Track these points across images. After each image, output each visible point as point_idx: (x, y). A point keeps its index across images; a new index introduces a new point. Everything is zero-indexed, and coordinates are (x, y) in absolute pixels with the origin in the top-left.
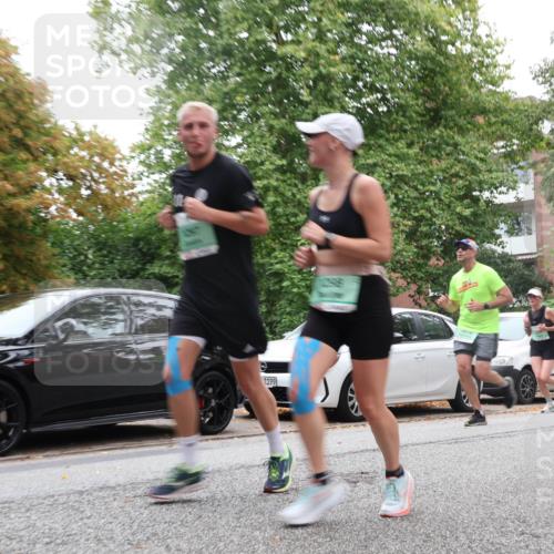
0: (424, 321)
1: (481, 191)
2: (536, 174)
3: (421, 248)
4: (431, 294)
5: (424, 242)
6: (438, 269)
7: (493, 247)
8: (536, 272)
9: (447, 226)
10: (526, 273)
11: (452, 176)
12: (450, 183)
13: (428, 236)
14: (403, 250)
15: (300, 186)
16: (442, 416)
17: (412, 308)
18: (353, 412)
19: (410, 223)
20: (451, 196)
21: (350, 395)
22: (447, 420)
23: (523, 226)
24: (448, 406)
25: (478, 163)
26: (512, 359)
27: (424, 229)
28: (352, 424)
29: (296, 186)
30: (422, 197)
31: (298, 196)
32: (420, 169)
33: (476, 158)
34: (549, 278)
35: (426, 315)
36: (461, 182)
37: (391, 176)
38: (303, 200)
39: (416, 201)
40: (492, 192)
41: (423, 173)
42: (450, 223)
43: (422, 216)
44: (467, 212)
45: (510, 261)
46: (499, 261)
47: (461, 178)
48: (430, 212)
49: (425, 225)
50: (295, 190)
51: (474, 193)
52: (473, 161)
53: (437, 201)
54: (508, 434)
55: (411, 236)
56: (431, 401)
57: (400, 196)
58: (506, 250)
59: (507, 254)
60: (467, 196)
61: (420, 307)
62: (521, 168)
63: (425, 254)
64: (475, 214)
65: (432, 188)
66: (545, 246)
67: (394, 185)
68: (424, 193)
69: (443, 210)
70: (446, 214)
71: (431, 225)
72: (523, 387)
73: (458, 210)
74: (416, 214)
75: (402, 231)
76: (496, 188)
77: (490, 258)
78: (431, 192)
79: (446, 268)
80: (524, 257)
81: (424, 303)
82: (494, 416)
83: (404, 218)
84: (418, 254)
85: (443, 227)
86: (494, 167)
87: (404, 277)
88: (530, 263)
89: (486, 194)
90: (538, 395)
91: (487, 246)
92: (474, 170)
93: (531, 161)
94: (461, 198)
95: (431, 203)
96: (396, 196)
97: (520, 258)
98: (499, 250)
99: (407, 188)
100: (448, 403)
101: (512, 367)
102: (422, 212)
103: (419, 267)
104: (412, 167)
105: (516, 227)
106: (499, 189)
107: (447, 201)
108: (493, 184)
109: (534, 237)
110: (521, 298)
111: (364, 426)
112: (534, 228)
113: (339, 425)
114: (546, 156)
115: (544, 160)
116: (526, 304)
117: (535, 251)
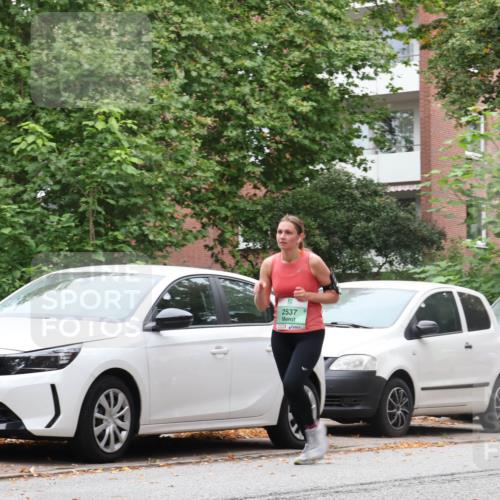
0: (229, 291)
1: (331, 73)
2: (423, 48)
3: (227, 165)
4: (242, 246)
5: (233, 156)
6: (255, 203)
7: (348, 168)
8: (419, 213)
9: (272, 129)
10: (402, 214)
11: (283, 43)
12: (280, 56)
13: (239, 145)
14: (198, 167)
15: (19, 47)
16: (254, 453)
17: (210, 268)
18: (102, 445)
19: (209, 121)
20: (279, 78)
21: (97, 415)
22: (264, 462)
23: (399, 136)
24: (264, 437)
25: (326, 22)
26: (374, 359)
27: (232, 133)
28: (101, 467)
29: (12, 47)
30: (232, 78)
31: (16, 65)
32: (230, 29)
33: (325, 14)
34: (440, 225)
35: (232, 280)
36: (297, 53)
37: (179, 38)
38: (24, 72)
39: (221, 85)
40: (349, 76)
41: (234, 36)
42: (277, 124)
43: (230, 111)
44: (306, 107)
45: (376, 193)
46: (357, 193)
47: (299, 47)
48: (245, 104)
49: (235, 127)
50: (10, 55)
51: (320, 76)
52: (318, 19)
53: (255, 85)
54: (365, 487)
55: (211, 143)
56: (236, 429)
57: (194, 74)
58: (371, 175)
59: (372, 181)
60: (307, 79)
61: (224, 267)
62: (398, 36)
63: (234, 176)
64: (319, 111)
65: (248, 63)
66: (434, 172)
67: (183, 54)
68: (235, 71)
69: (266, 102)
70: (271, 109)
71: (244, 127)
72: (392, 407)
73: (291, 102)
74: (220, 107)
75: (197, 136)
76: (356, 68)
77: (343, 187)
78: (248, 71)
79: (268, 201)
80: (406, 188)
81: (229, 261)
82: (341, 456)
83: (200, 111)
84: (222, 175)
85: (266, 131)
86: (354, 31)
87: (197, 215)
88: (407, 199)
89: (340, 79)
90: (416, 422)
91: (339, 165)
92: (319, 34)
93: (415, 26)
94: (295, 83)
95: (246, 89)
96: (187, 73)
97: (393, 189)
98: (357, 173)
99: (204, 60)
100: (265, 432)
101: (374, 372)
102: (230, 103)
103: (223, 197)
104: (215, 23)
105: (389, 137)
106: (361, 71)
107: (272, 86)
108: (350, 60)
109: (416, 154)
110: (393, 256)
111: (120, 469)
112: (417, 139)
113: (76, 469)
114: (443, 16)
115: (438, 24)
116: (400, 268)
117: (418, 178)
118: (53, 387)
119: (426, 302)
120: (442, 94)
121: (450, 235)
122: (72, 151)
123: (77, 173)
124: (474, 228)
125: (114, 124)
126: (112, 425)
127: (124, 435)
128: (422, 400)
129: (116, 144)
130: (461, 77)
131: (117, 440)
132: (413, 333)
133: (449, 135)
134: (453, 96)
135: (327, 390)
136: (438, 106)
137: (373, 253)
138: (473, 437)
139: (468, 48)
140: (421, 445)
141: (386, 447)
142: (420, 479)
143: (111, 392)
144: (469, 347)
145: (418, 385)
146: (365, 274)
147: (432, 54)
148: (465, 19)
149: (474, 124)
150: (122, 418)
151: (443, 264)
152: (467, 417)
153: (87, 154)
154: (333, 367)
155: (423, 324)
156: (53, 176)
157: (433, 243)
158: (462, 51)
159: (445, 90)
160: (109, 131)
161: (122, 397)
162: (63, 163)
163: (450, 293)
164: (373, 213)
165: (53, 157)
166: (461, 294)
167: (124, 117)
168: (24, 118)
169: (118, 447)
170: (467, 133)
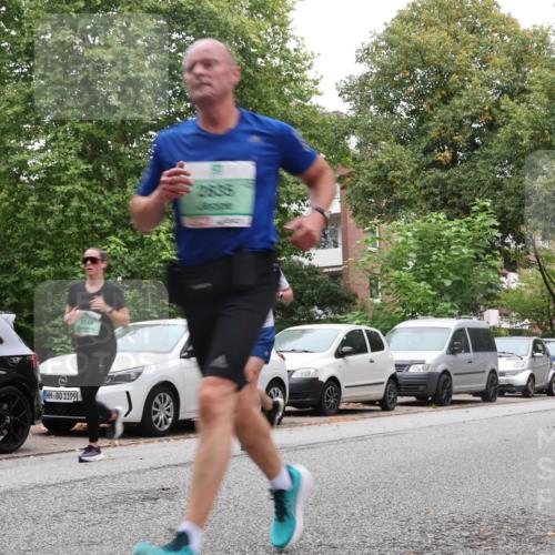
1: (289, 204)
2: (342, 188)
7: (301, 259)
8: (342, 284)
10: (332, 285)
15: (106, 193)
18: (157, 426)
21: (154, 408)
23: (330, 239)
26: (317, 370)
29: (102, 193)
31: (104, 203)
34: (354, 290)
38: (109, 207)
40: (300, 205)
45: (316, 273)
46: (305, 273)
50: (101, 197)
51: (283, 206)
58: (312, 262)
59: (314, 266)
66: (350, 259)
72: (328, 398)
76: (303, 201)
77: (297, 270)
80: (331, 270)
82: (299, 428)
88: (336, 276)
89: (294, 207)
90: (342, 406)
91: (294, 258)
93: (338, 175)
97: (326, 270)
98: (306, 262)
101: (317, 378)
106: (306, 202)
108: (300, 196)
109: (340, 249)
110: (327, 310)
111: (168, 440)
112: (340, 241)
113: (142, 441)
114: (352, 170)
115: (350, 175)
116: (332, 316)
117: (341, 263)
118: (128, 393)
119: (347, 336)
120: (354, 215)
121: (360, 296)
122: (137, 253)
123: (141, 266)
124: (374, 292)
125: (163, 237)
126: (163, 414)
127: (170, 420)
128: (346, 394)
129: (164, 248)
130: (365, 204)
131: (166, 423)
132: (339, 354)
133: (359, 237)
134: (360, 216)
135: (290, 390)
136: (351, 221)
137: (316, 308)
138: (375, 414)
139: (367, 187)
140: (345, 420)
141: (325, 422)
142: (343, 440)
143: (162, 394)
144: (372, 361)
145: (343, 385)
146: (312, 320)
147: (348, 191)
148: (365, 171)
149: (372, 231)
150: (168, 410)
151: (357, 313)
152: (371, 403)
153: (146, 254)
154: (293, 376)
155: (346, 349)
156: (126, 267)
157: (351, 301)
158: (364, 189)
159: (356, 212)
160: (159, 240)
161: (168, 397)
162: (132, 260)
163: (360, 331)
164: (315, 284)
165: (126, 257)
166: (367, 331)
167: (168, 232)
168: (109, 234)
169: (166, 427)
170: (369, 237)
